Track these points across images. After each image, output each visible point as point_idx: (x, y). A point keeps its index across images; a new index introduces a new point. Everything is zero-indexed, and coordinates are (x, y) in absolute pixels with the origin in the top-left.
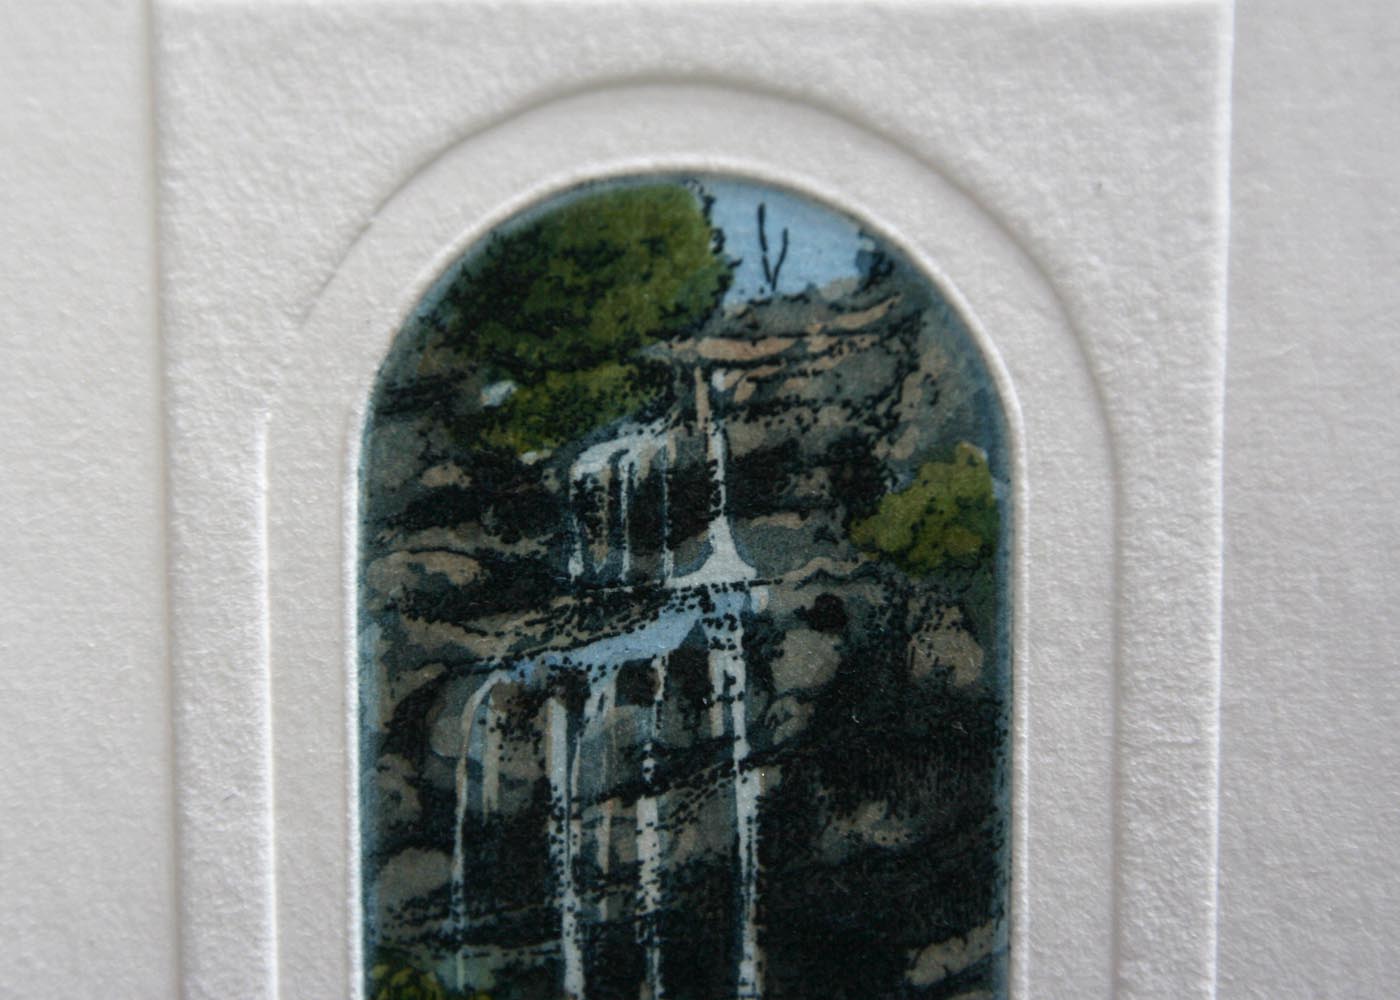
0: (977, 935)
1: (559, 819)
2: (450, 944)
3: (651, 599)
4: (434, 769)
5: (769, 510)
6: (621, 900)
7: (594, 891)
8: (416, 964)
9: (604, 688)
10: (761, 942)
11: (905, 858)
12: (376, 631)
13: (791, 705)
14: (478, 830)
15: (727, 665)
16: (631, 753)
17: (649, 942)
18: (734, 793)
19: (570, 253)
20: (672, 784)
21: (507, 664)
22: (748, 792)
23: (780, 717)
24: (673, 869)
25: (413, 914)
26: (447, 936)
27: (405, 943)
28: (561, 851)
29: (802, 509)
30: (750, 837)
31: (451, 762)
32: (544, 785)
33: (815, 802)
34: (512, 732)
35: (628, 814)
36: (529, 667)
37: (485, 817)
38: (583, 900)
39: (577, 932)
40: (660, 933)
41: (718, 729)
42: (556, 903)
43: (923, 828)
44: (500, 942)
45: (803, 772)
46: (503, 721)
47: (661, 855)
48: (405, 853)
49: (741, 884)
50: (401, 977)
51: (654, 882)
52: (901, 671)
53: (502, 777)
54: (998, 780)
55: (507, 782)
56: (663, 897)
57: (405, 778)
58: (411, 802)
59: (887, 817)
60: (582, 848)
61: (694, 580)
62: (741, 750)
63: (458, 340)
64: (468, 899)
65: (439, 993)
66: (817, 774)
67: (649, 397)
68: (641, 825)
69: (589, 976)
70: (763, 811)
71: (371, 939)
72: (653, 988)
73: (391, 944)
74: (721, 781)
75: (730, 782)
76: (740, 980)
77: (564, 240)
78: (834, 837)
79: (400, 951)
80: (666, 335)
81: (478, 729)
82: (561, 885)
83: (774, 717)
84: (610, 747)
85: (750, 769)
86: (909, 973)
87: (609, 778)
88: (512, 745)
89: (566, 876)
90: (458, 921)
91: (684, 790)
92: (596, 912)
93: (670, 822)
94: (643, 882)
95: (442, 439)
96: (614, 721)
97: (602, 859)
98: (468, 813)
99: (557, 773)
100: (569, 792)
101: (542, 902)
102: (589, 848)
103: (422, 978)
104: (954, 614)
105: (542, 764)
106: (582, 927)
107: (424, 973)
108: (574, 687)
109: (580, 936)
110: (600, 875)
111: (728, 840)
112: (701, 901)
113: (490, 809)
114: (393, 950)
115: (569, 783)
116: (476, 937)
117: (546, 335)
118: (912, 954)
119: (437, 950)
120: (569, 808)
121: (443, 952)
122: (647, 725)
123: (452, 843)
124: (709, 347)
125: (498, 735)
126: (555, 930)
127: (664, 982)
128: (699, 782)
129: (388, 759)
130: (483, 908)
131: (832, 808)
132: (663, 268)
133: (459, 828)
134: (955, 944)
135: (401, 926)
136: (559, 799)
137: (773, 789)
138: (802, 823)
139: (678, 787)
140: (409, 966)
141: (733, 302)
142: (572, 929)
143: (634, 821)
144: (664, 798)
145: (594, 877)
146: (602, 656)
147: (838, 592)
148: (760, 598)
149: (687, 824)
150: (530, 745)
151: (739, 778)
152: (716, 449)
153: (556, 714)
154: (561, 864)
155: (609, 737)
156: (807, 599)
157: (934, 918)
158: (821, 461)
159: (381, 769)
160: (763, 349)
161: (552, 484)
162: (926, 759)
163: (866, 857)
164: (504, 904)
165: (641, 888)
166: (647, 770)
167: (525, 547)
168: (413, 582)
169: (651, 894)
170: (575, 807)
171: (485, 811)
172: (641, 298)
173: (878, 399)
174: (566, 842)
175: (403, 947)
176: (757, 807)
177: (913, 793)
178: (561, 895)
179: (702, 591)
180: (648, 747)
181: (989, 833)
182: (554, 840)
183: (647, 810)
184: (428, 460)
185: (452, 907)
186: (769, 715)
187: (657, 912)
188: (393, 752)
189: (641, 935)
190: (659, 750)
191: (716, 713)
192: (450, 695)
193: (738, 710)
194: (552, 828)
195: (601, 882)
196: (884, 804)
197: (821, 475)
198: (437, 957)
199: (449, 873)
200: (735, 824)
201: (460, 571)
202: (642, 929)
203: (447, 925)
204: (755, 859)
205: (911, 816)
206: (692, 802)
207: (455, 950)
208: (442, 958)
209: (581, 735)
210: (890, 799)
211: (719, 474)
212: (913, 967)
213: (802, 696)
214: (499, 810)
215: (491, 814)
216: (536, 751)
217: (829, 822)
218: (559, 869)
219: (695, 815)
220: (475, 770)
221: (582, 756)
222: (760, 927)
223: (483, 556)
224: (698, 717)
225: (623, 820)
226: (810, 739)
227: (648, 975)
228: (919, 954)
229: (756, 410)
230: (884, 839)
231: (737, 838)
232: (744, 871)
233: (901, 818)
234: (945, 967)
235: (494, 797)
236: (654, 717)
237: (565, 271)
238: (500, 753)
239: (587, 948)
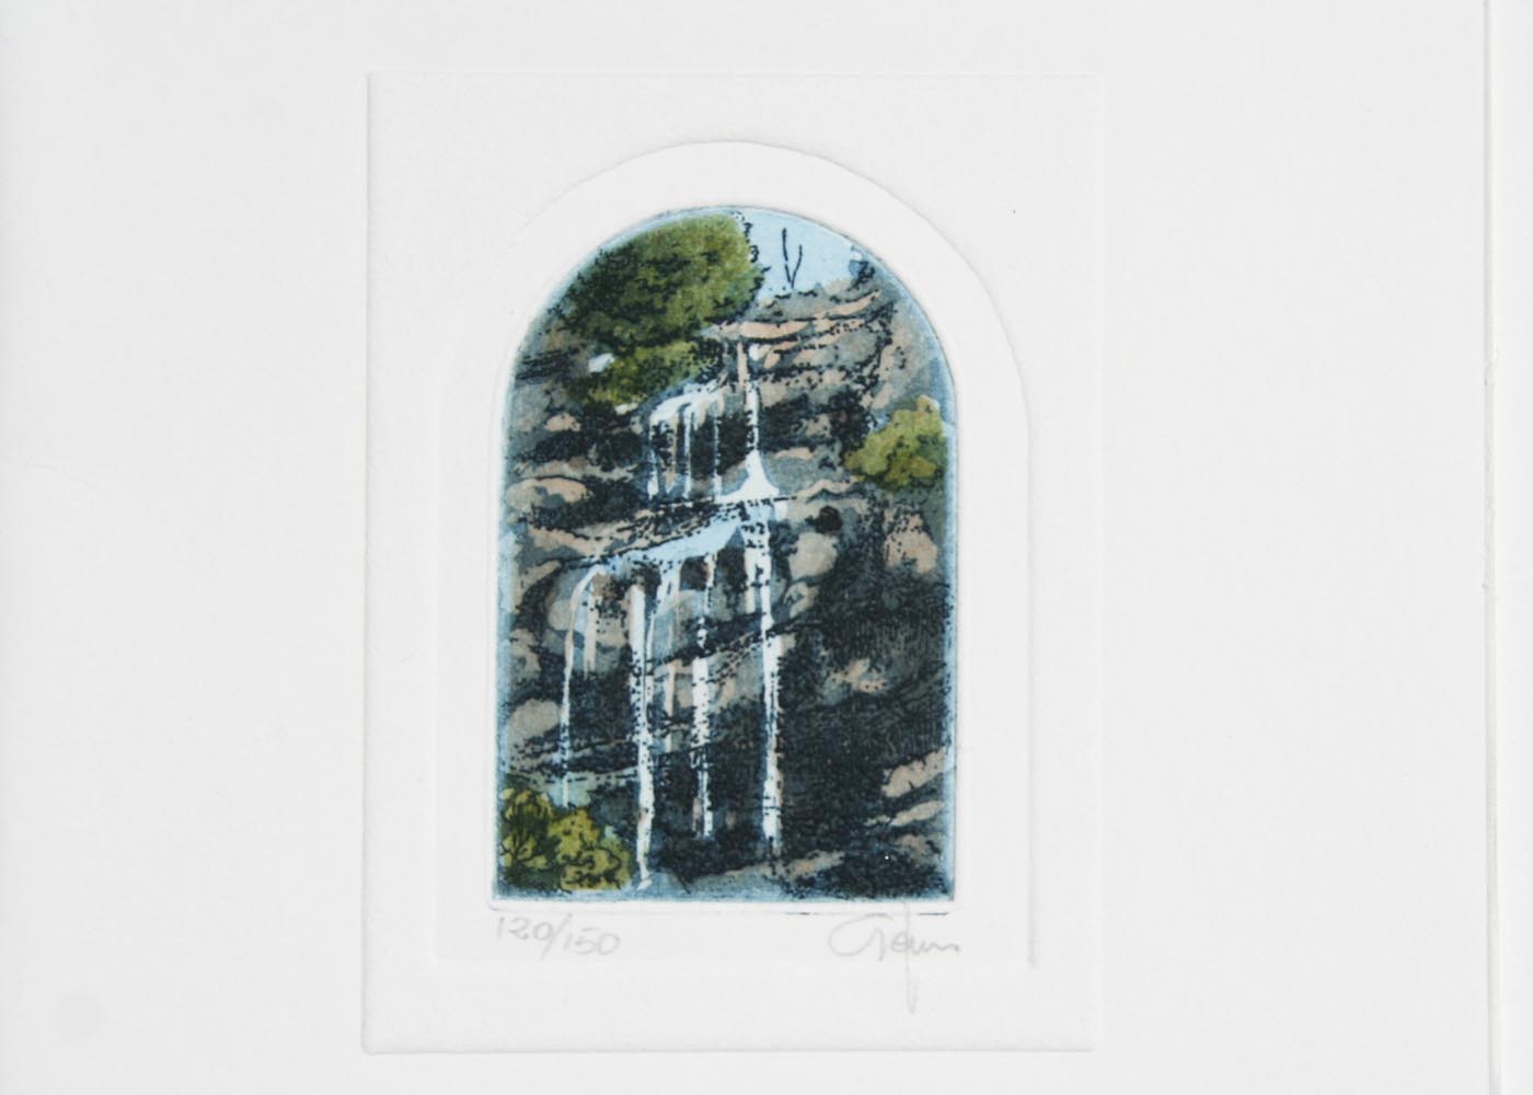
0: (932, 758)
1: (637, 676)
2: (558, 771)
3: (705, 510)
4: (551, 637)
5: (788, 445)
6: (681, 736)
7: (662, 729)
8: (534, 787)
9: (671, 578)
10: (780, 765)
11: (881, 701)
12: (512, 537)
13: (802, 588)
14: (580, 683)
15: (758, 560)
16: (689, 626)
17: (700, 768)
18: (761, 655)
19: (654, 263)
20: (718, 649)
21: (604, 560)
22: (772, 652)
23: (795, 598)
24: (718, 712)
25: (533, 749)
26: (556, 765)
27: (525, 771)
28: (639, 700)
29: (810, 444)
30: (773, 687)
31: (562, 634)
32: (627, 652)
33: (818, 661)
34: (605, 611)
35: (686, 671)
36: (618, 561)
37: (586, 675)
38: (654, 736)
39: (649, 760)
40: (708, 760)
41: (750, 608)
42: (635, 739)
43: (895, 678)
44: (593, 769)
45: (810, 638)
46: (600, 603)
47: (710, 702)
48: (528, 703)
49: (766, 722)
50: (522, 798)
51: (705, 722)
52: (879, 561)
53: (598, 645)
54: (947, 643)
55: (602, 649)
56: (711, 733)
57: (529, 646)
58: (533, 665)
59: (870, 670)
60: (654, 697)
61: (735, 498)
62: (767, 622)
63: (573, 325)
64: (572, 737)
65: (549, 809)
66: (820, 639)
67: (706, 364)
68: (696, 680)
69: (657, 792)
70: (782, 668)
71: (502, 768)
72: (702, 802)
73: (517, 772)
74: (753, 645)
75: (759, 646)
76: (765, 795)
77: (649, 254)
78: (832, 686)
79: (522, 777)
80: (716, 320)
81: (582, 608)
82: (638, 725)
83: (790, 598)
84: (675, 621)
85: (773, 636)
86: (884, 788)
87: (673, 645)
88: (605, 621)
89: (642, 719)
90: (564, 753)
91: (727, 653)
92: (662, 745)
93: (716, 676)
94: (696, 722)
95: (560, 397)
96: (678, 602)
97: (668, 707)
98: (574, 673)
99: (637, 644)
100: (645, 655)
101: (624, 738)
102: (658, 698)
103: (538, 797)
104: (916, 521)
105: (626, 635)
106: (653, 757)
107: (539, 794)
108: (650, 578)
109: (651, 764)
110: (667, 718)
111: (757, 691)
112: (738, 735)
113: (589, 667)
114: (518, 776)
115: (645, 649)
116: (578, 765)
117: (635, 321)
118: (887, 773)
119: (549, 776)
120: (645, 667)
121: (553, 778)
122: (703, 604)
123: (561, 694)
124: (748, 329)
125: (596, 612)
126: (634, 759)
127: (710, 798)
128: (738, 647)
129: (518, 633)
130: (583, 743)
131: (830, 664)
132: (717, 272)
133: (566, 684)
134: (917, 765)
135: (523, 758)
136: (638, 661)
137: (790, 651)
138: (809, 676)
139: (722, 650)
140: (528, 789)
141: (764, 297)
142: (646, 759)
143: (690, 676)
144: (713, 659)
145: (662, 719)
146: (670, 554)
147: (834, 504)
148: (782, 511)
149: (728, 678)
150: (618, 622)
151: (765, 643)
152: (752, 403)
153: (637, 595)
154: (638, 709)
155: (674, 614)
156: (814, 510)
157: (903, 745)
158: (824, 409)
159: (512, 640)
160: (785, 330)
161: (638, 429)
162: (897, 628)
163: (855, 700)
164: (598, 740)
165: (694, 727)
166: (701, 638)
167: (618, 473)
168: (538, 500)
169: (702, 731)
170: (649, 666)
171: (586, 670)
172: (702, 295)
173: (864, 364)
174: (642, 694)
175: (525, 775)
176: (779, 665)
177: (888, 652)
178: (638, 733)
179: (741, 506)
180: (702, 621)
181: (941, 683)
182: (634, 692)
183: (700, 667)
184: (552, 411)
185: (561, 744)
186: (787, 596)
187: (706, 745)
188: (521, 627)
189: (695, 762)
190: (709, 622)
191: (750, 594)
192: (563, 584)
193: (766, 592)
194: (632, 681)
195: (667, 723)
196: (868, 661)
197: (824, 420)
198: (549, 782)
199: (559, 718)
200: (762, 678)
201: (572, 492)
202: (696, 757)
203: (556, 757)
204: (776, 704)
205: (887, 670)
206: (732, 661)
207: (562, 776)
208: (553, 782)
209: (655, 612)
210: (871, 657)
211: (754, 420)
212: (887, 783)
213: (809, 581)
214: (596, 669)
215: (591, 673)
216: (623, 625)
217: (828, 674)
218: (637, 714)
219: (734, 672)
220: (579, 640)
221: (655, 628)
222: (779, 755)
223: (588, 481)
224: (737, 598)
225: (683, 676)
226: (815, 613)
227: (699, 792)
228: (891, 773)
229: (781, 373)
230: (867, 687)
231: (763, 689)
232: (768, 713)
233: (879, 671)
234: (911, 784)
235: (592, 660)
236: (706, 598)
237: (649, 275)
238: (597, 627)
239: (656, 772)
